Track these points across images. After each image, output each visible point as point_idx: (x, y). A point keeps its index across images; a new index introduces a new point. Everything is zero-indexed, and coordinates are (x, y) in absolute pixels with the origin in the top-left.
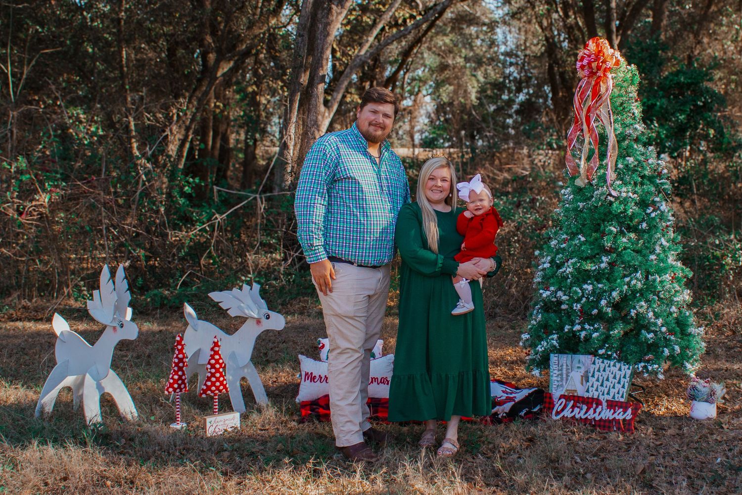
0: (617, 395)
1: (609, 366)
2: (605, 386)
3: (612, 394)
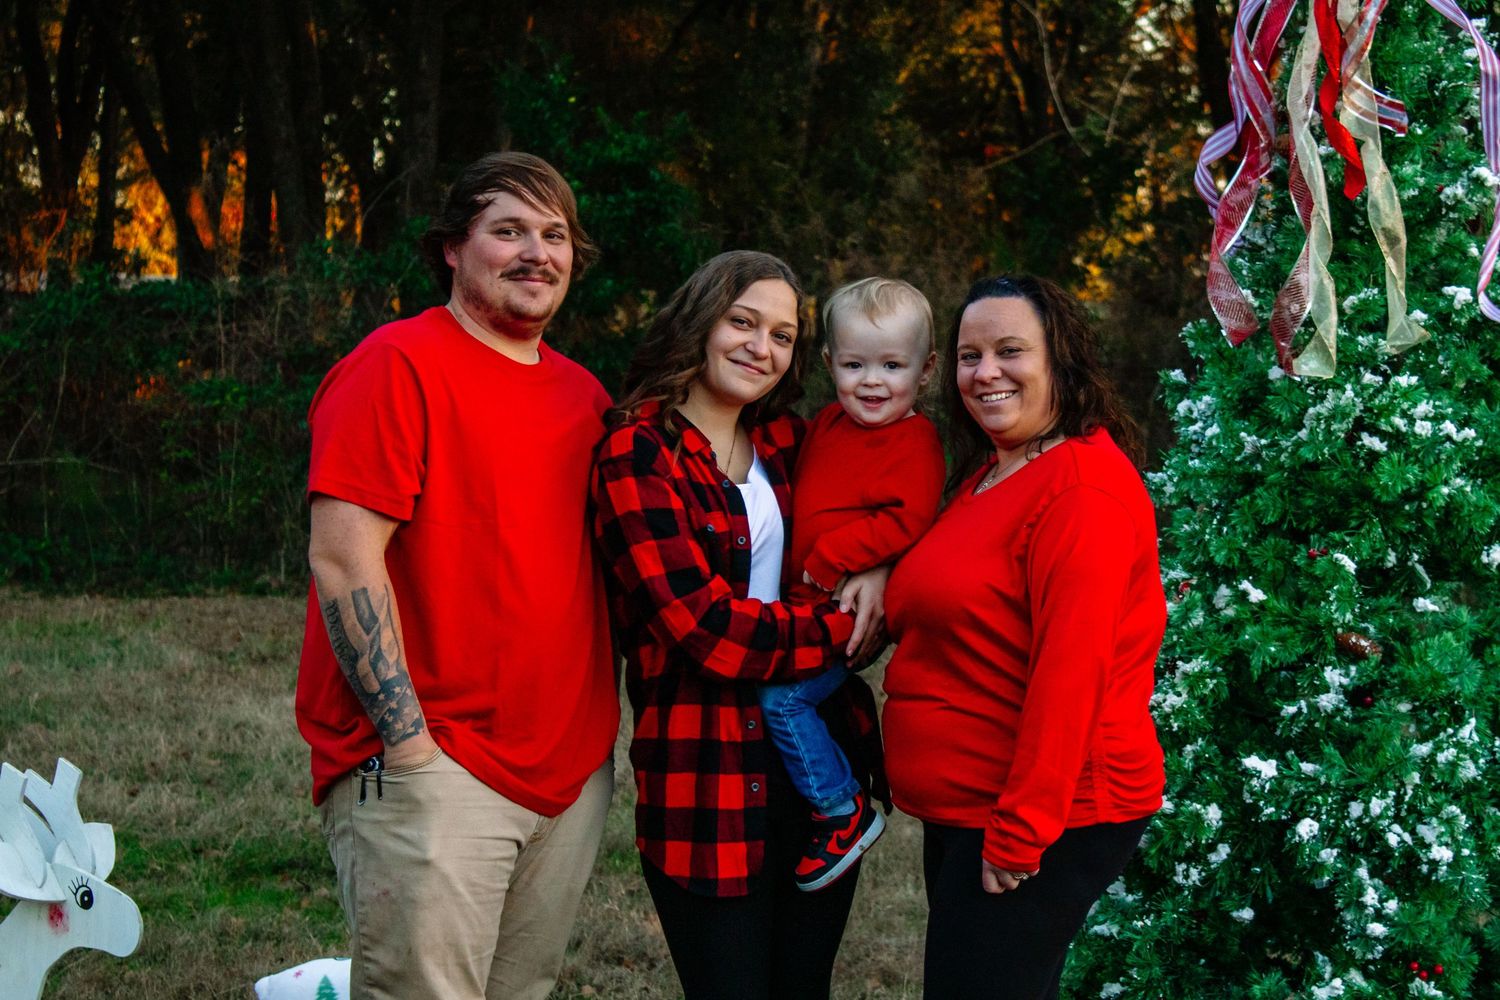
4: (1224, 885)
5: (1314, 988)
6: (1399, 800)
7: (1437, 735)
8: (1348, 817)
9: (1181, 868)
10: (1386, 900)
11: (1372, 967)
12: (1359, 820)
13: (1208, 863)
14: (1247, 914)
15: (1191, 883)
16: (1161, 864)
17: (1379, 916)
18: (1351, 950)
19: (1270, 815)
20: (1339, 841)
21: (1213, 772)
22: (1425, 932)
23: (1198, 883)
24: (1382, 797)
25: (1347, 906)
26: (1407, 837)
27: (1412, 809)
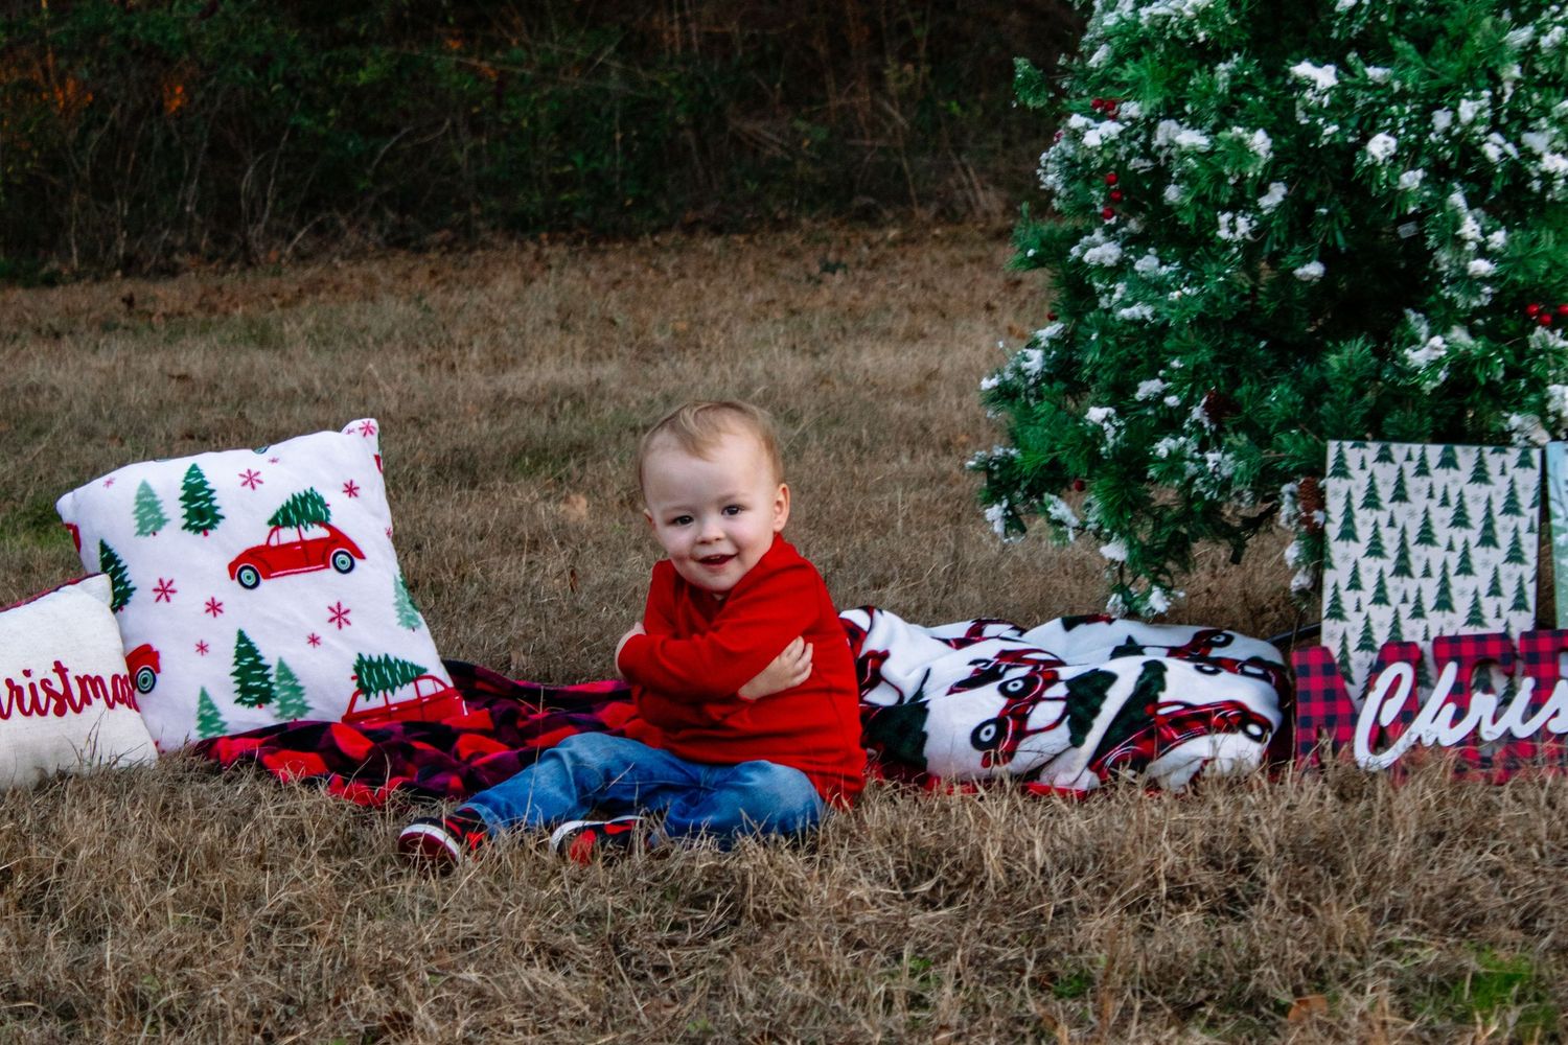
0: (1488, 606)
1: (1423, 470)
2: (1417, 568)
3: (1462, 605)
4: (1283, 237)
5: (1407, 351)
6: (1496, 100)
7: (1538, 16)
8: (1432, 130)
9: (1224, 218)
10: (1491, 232)
11: (1479, 322)
12: (1447, 132)
13: (1259, 210)
14: (1314, 269)
15: (1238, 236)
16: (1199, 216)
17: (1483, 252)
18: (1451, 298)
19: (1333, 136)
20: (1425, 161)
21: (1256, 94)
22: (1544, 266)
23: (1249, 237)
24: (1475, 98)
25: (1442, 243)
26: (1510, 148)
27: (1514, 114)
